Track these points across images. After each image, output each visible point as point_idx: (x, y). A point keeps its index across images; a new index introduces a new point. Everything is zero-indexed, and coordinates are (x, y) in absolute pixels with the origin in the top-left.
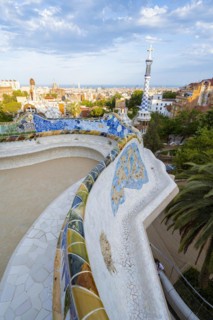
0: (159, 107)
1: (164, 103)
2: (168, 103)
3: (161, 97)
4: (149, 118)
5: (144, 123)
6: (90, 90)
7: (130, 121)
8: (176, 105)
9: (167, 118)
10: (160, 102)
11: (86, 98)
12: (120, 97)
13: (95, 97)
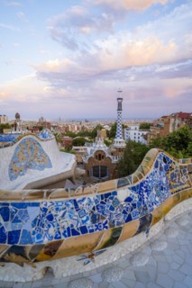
0: (137, 136)
1: (141, 133)
2: (145, 133)
3: (138, 128)
4: (124, 145)
5: (120, 150)
6: (75, 123)
7: (107, 148)
8: (150, 135)
9: (144, 145)
10: (137, 132)
12: (101, 128)
13: (78, 128)
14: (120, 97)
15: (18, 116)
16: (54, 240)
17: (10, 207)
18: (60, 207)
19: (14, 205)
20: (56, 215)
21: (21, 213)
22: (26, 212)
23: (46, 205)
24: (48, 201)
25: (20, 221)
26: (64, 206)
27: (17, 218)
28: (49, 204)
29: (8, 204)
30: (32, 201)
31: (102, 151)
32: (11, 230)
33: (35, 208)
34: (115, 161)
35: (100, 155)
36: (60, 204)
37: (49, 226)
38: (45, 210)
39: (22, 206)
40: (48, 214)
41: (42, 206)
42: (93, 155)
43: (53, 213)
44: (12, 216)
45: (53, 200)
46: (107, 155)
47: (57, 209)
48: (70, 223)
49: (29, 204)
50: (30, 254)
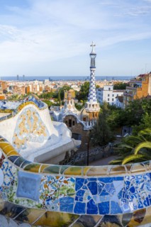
0: (111, 98)
1: (116, 94)
2: (120, 94)
3: (112, 88)
4: (97, 109)
5: (93, 114)
6: (36, 82)
7: (78, 113)
8: (127, 96)
9: (120, 109)
10: (111, 93)
11: (31, 90)
12: (69, 88)
13: (41, 89)
14: (94, 52)
16: (138, 209)
17: (98, 182)
18: (140, 180)
19: (101, 179)
20: (137, 188)
21: (107, 186)
22: (112, 185)
23: (128, 179)
24: (130, 175)
25: (107, 194)
26: (143, 179)
27: (104, 191)
28: (131, 178)
29: (95, 179)
30: (116, 176)
31: (73, 116)
32: (100, 202)
33: (120, 182)
34: (88, 127)
35: (70, 121)
36: (139, 177)
37: (133, 197)
38: (128, 183)
39: (109, 180)
40: (130, 187)
41: (126, 180)
43: (135, 185)
44: (100, 190)
45: (134, 174)
46: (79, 121)
47: (137, 182)
48: (148, 194)
49: (115, 179)
50: (123, 222)
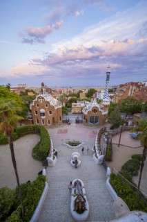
1: (110, 95)
2: (112, 95)
4: (109, 103)
5: (106, 106)
8: (116, 96)
13: (67, 92)
15: (43, 85)
31: (96, 107)
34: (104, 113)
35: (95, 110)
42: (90, 110)
46: (100, 110)
